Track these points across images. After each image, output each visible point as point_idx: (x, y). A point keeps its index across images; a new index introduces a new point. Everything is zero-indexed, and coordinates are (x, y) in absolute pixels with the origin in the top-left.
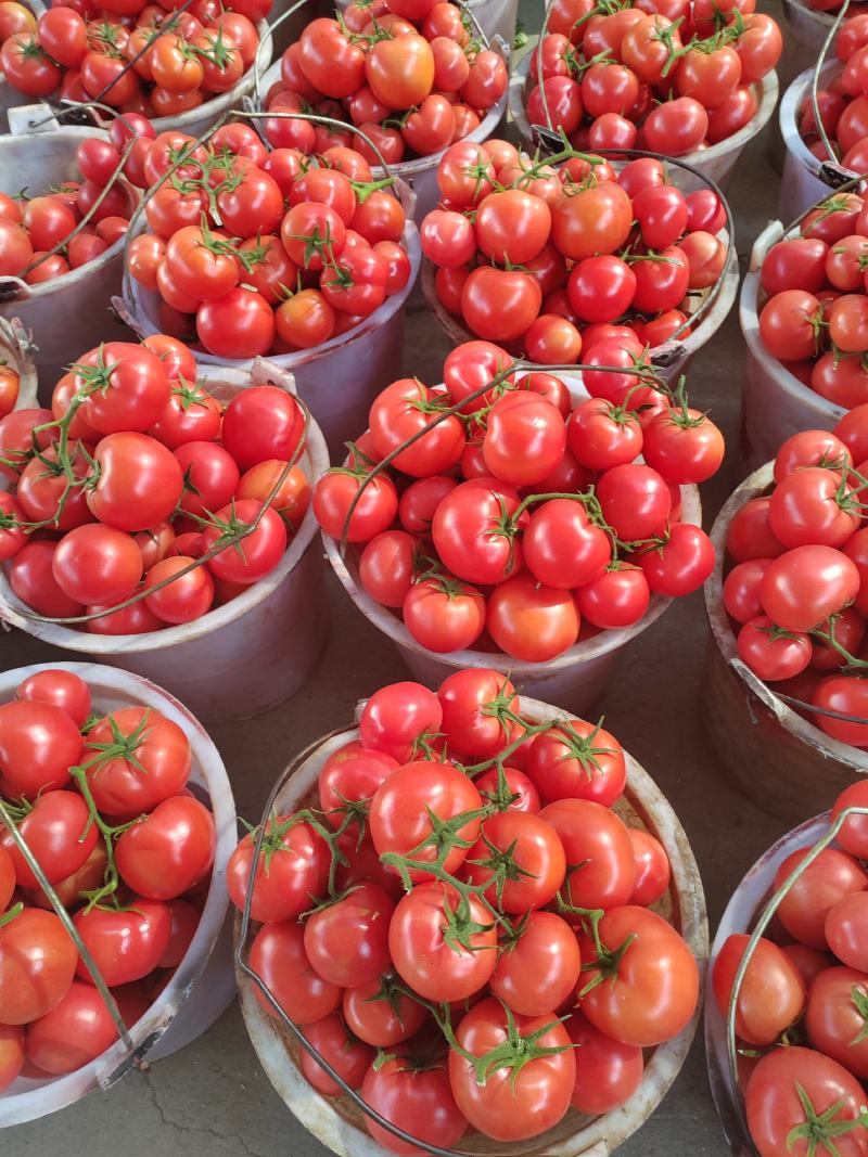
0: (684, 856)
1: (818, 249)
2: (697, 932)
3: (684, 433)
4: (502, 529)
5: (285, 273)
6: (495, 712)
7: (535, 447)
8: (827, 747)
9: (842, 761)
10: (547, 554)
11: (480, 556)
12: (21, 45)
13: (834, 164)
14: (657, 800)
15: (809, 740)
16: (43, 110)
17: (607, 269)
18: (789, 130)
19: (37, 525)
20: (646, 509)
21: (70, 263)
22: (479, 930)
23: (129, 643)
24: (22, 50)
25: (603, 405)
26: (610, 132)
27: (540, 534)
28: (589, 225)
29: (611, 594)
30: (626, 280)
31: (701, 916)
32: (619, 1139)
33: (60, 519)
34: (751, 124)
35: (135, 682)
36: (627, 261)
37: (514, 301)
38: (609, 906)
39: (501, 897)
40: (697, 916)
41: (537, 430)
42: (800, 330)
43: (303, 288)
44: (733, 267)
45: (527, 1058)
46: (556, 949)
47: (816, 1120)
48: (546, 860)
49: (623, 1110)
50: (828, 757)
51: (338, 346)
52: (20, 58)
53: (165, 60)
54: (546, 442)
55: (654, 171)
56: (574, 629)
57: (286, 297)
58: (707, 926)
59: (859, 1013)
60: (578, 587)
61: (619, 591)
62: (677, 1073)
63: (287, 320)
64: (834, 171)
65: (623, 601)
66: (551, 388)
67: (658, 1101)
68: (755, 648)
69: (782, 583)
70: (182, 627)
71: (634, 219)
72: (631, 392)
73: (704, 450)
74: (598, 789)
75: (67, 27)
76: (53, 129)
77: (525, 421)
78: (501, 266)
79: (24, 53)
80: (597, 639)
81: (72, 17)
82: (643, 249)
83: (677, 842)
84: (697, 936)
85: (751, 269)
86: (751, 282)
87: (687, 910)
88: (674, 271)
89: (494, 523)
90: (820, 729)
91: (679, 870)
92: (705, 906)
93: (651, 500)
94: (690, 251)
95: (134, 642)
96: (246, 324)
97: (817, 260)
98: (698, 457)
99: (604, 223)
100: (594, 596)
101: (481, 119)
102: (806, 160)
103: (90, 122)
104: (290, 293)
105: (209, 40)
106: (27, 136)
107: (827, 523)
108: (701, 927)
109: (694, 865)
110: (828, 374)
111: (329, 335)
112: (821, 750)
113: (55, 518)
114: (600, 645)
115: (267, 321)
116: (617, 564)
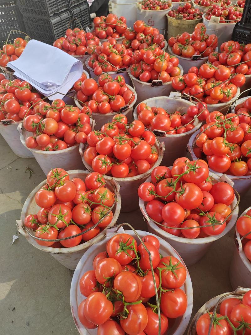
5: (238, 155)
12: (179, 78)
16: (179, 94)
19: (159, 196)
21: (177, 132)
23: (172, 237)
24: (179, 79)
33: (167, 198)
35: (172, 249)
43: (241, 161)
51: (245, 179)
52: (178, 81)
53: (216, 92)
57: (236, 161)
63: (235, 167)
70: (188, 239)
75: (193, 78)
76: (179, 99)
79: (179, 80)
81: (195, 75)
95: (174, 237)
96: (223, 164)
103: (189, 100)
104: (238, 160)
105: (227, 90)
106: (172, 99)
111: (244, 175)
113: (166, 197)
115: (229, 165)
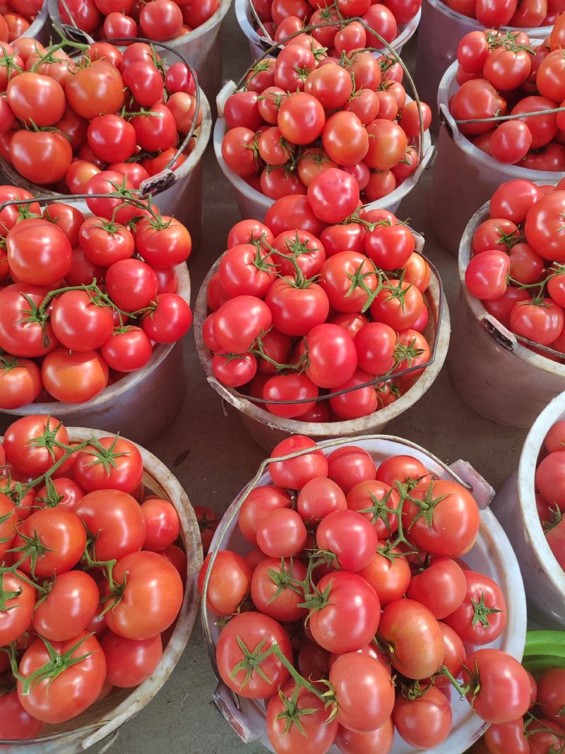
0: (186, 510)
1: (255, 98)
2: (196, 556)
3: (158, 233)
4: (34, 317)
6: (43, 443)
7: (45, 258)
8: (273, 422)
9: (282, 429)
10: (69, 331)
11: (23, 337)
13: (268, 39)
14: (168, 478)
15: (262, 420)
17: (111, 124)
18: (242, 17)
20: (138, 288)
22: (13, 596)
25: (99, 222)
26: (117, 26)
27: (59, 316)
28: (92, 93)
29: (122, 350)
30: (125, 131)
31: (198, 545)
32: (148, 698)
34: (216, 14)
36: (126, 119)
37: (48, 153)
38: (121, 556)
39: (34, 570)
40: (195, 546)
41: (45, 245)
42: (244, 154)
44: (208, 115)
45: (64, 669)
46: (76, 594)
47: (251, 656)
48: (67, 538)
49: (151, 679)
50: (274, 428)
54: (51, 253)
55: (145, 51)
56: (102, 377)
58: (202, 550)
59: (275, 584)
60: (98, 348)
61: (127, 347)
62: (184, 647)
64: (267, 44)
65: (131, 352)
66: (66, 215)
67: (173, 667)
68: (220, 368)
69: (222, 324)
71: (125, 87)
72: (116, 209)
73: (174, 242)
74: (122, 480)
77: (35, 240)
78: (32, 129)
80: (124, 380)
82: (136, 108)
83: (182, 502)
84: (196, 558)
85: (219, 115)
86: (220, 124)
87: (189, 543)
88: (161, 122)
89: (26, 315)
90: (269, 411)
91: (184, 519)
92: (200, 538)
93: (141, 282)
94: (172, 107)
97: (252, 105)
98: (172, 248)
99: (101, 91)
100: (111, 352)
101: (30, 22)
102: (252, 37)
107: (252, 280)
108: (198, 552)
109: (194, 514)
110: (268, 181)
112: (269, 425)
114: (125, 384)
116: (124, 329)
